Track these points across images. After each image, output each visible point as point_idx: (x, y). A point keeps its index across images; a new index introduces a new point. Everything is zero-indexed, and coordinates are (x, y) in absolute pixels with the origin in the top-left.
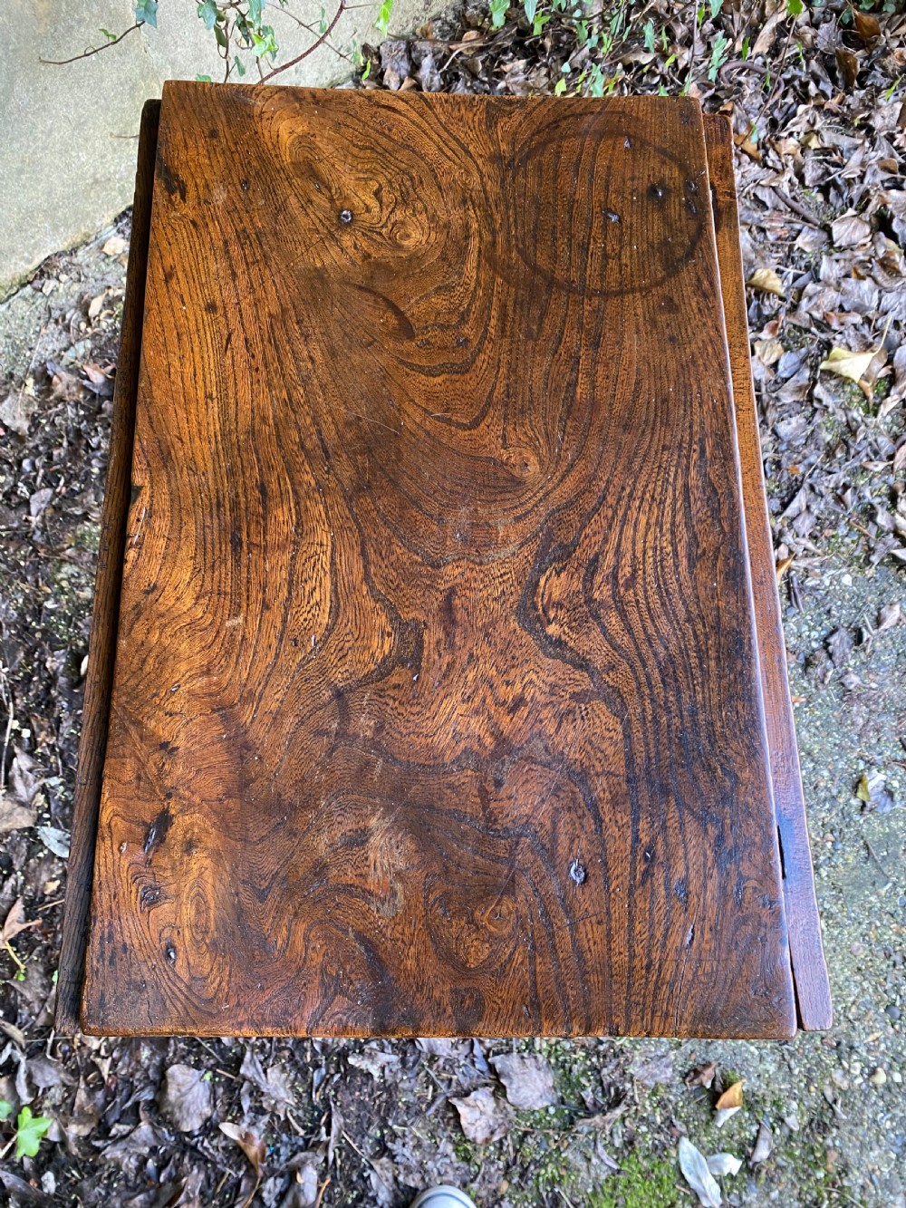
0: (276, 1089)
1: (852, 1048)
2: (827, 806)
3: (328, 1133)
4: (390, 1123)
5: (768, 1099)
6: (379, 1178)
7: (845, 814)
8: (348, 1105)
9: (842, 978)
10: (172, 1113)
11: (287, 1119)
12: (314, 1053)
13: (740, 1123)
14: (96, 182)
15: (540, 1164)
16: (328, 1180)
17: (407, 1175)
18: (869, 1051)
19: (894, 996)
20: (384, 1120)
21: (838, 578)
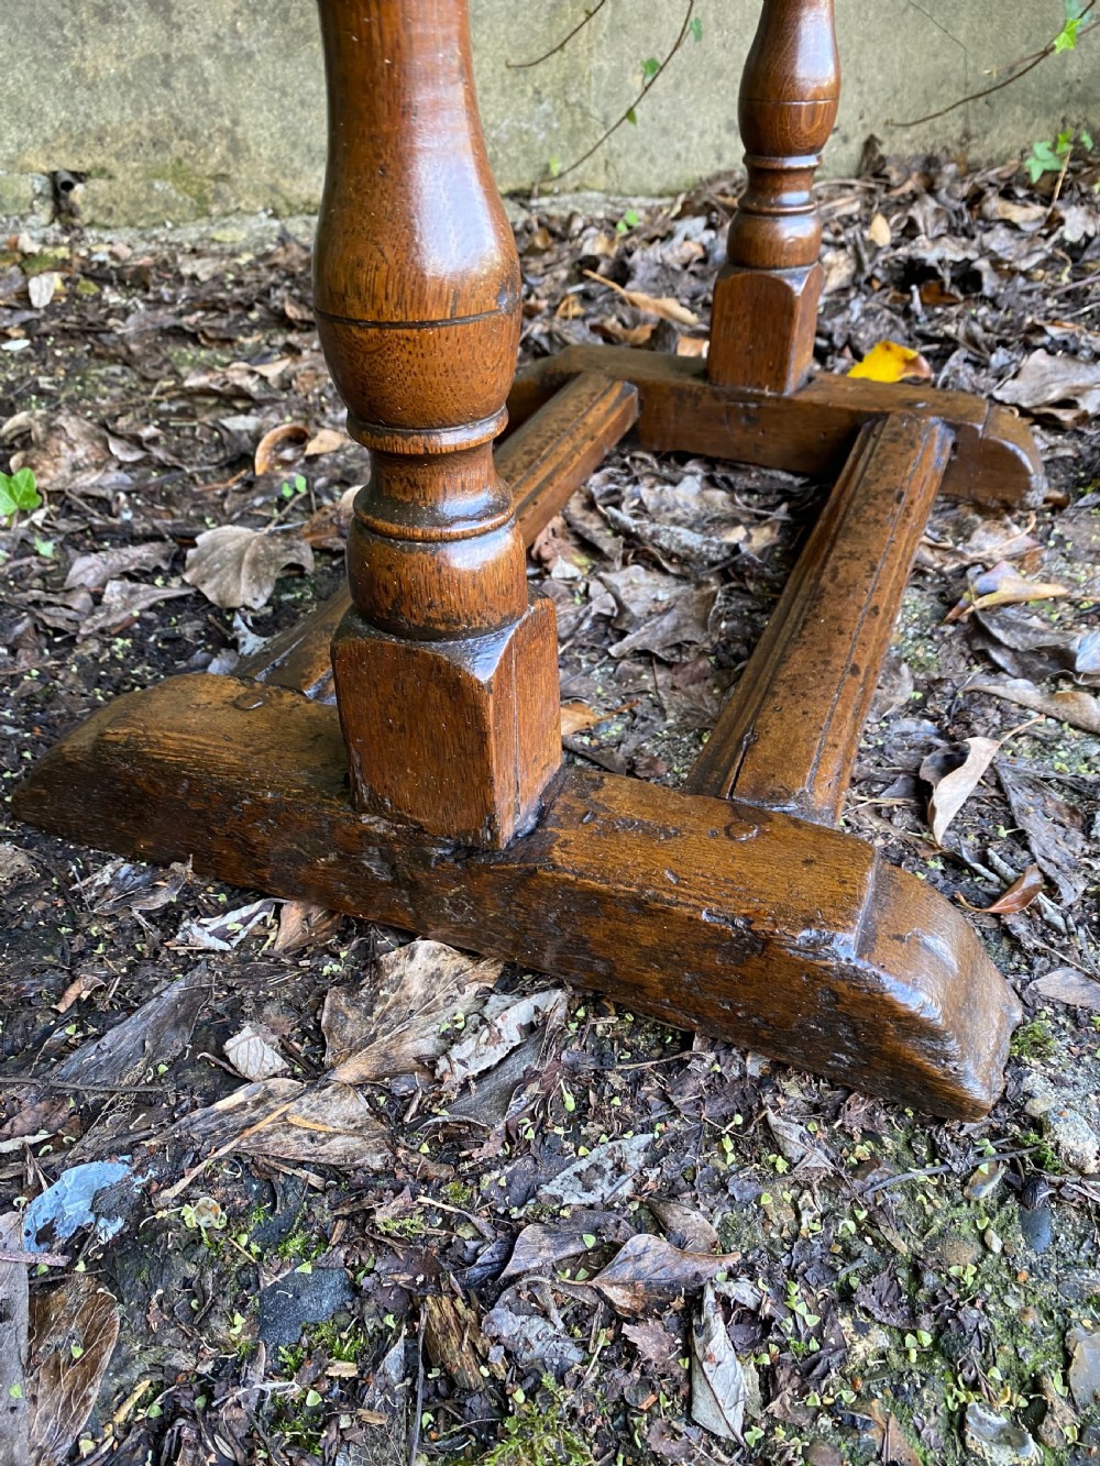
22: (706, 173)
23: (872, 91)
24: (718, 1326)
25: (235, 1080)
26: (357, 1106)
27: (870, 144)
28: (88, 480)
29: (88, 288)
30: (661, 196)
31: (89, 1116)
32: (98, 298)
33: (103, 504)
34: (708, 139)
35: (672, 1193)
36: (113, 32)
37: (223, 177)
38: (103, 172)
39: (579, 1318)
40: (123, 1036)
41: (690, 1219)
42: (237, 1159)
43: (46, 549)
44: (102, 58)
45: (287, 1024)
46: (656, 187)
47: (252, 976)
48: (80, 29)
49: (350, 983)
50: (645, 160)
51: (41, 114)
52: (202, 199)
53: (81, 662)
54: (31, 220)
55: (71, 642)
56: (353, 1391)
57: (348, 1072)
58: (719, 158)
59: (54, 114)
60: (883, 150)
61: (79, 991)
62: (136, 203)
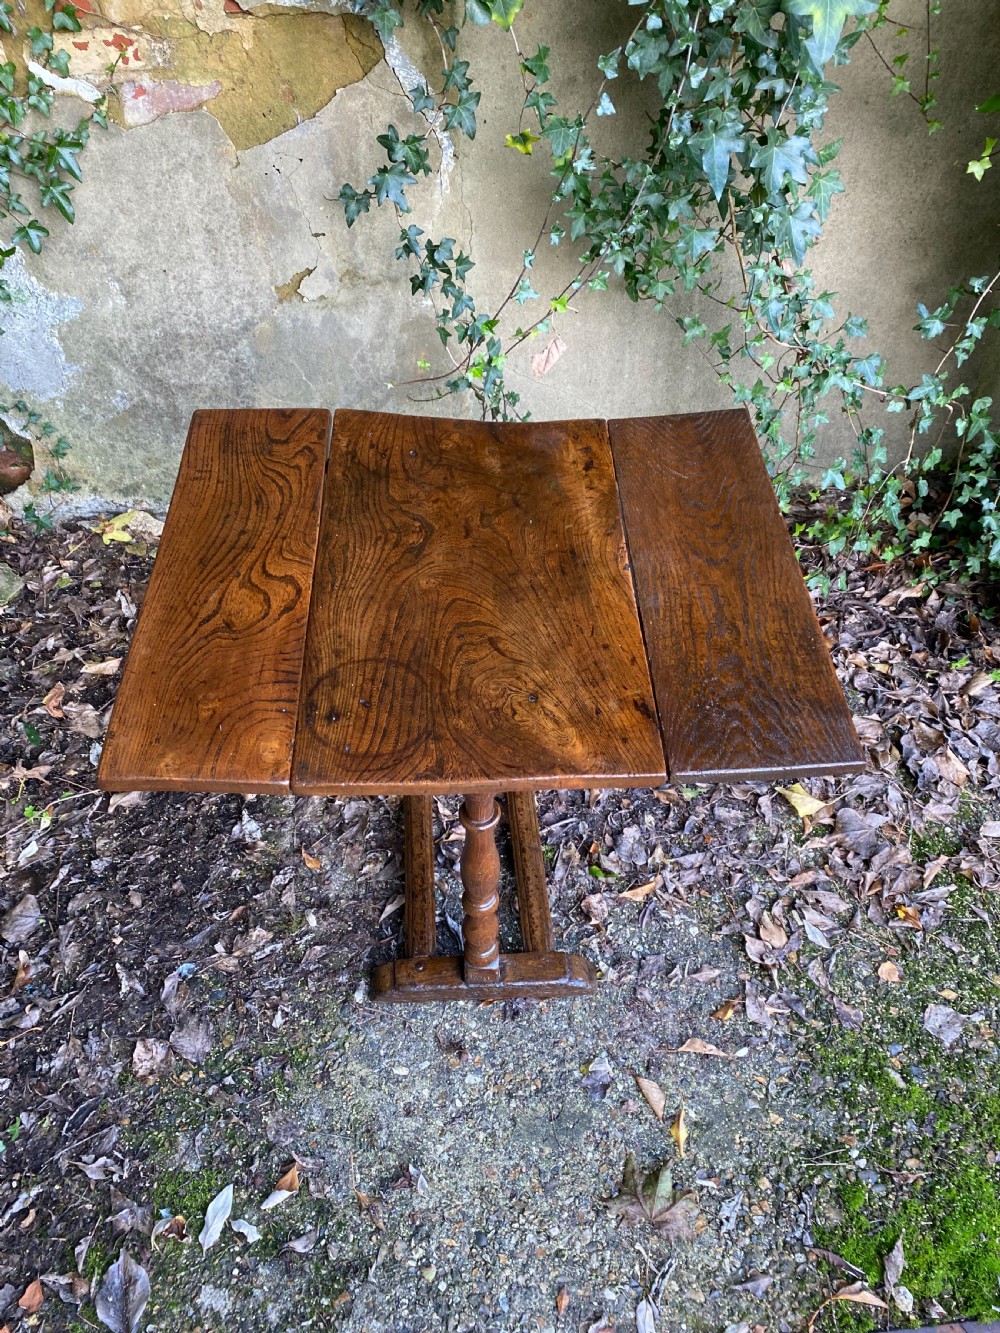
0: (67, 956)
1: (428, 1236)
2: (554, 1062)
3: (66, 1002)
4: (104, 1025)
5: (339, 1217)
6: (67, 1050)
7: (563, 1077)
8: (93, 997)
9: (464, 1184)
10: (6, 922)
11: (54, 979)
12: (105, 954)
13: (304, 1216)
15: (158, 1128)
16: (40, 1029)
17: (81, 1063)
18: (438, 1248)
19: (491, 1228)
20: (102, 1021)
21: (687, 925)
24: (280, 1012)
25: (216, 952)
26: (236, 961)
31: (189, 953)
35: (284, 989)
39: (261, 1007)
40: (197, 938)
41: (286, 995)
42: (213, 967)
45: (228, 940)
47: (224, 928)
49: (242, 933)
56: (223, 1010)
57: (236, 954)
61: (190, 925)
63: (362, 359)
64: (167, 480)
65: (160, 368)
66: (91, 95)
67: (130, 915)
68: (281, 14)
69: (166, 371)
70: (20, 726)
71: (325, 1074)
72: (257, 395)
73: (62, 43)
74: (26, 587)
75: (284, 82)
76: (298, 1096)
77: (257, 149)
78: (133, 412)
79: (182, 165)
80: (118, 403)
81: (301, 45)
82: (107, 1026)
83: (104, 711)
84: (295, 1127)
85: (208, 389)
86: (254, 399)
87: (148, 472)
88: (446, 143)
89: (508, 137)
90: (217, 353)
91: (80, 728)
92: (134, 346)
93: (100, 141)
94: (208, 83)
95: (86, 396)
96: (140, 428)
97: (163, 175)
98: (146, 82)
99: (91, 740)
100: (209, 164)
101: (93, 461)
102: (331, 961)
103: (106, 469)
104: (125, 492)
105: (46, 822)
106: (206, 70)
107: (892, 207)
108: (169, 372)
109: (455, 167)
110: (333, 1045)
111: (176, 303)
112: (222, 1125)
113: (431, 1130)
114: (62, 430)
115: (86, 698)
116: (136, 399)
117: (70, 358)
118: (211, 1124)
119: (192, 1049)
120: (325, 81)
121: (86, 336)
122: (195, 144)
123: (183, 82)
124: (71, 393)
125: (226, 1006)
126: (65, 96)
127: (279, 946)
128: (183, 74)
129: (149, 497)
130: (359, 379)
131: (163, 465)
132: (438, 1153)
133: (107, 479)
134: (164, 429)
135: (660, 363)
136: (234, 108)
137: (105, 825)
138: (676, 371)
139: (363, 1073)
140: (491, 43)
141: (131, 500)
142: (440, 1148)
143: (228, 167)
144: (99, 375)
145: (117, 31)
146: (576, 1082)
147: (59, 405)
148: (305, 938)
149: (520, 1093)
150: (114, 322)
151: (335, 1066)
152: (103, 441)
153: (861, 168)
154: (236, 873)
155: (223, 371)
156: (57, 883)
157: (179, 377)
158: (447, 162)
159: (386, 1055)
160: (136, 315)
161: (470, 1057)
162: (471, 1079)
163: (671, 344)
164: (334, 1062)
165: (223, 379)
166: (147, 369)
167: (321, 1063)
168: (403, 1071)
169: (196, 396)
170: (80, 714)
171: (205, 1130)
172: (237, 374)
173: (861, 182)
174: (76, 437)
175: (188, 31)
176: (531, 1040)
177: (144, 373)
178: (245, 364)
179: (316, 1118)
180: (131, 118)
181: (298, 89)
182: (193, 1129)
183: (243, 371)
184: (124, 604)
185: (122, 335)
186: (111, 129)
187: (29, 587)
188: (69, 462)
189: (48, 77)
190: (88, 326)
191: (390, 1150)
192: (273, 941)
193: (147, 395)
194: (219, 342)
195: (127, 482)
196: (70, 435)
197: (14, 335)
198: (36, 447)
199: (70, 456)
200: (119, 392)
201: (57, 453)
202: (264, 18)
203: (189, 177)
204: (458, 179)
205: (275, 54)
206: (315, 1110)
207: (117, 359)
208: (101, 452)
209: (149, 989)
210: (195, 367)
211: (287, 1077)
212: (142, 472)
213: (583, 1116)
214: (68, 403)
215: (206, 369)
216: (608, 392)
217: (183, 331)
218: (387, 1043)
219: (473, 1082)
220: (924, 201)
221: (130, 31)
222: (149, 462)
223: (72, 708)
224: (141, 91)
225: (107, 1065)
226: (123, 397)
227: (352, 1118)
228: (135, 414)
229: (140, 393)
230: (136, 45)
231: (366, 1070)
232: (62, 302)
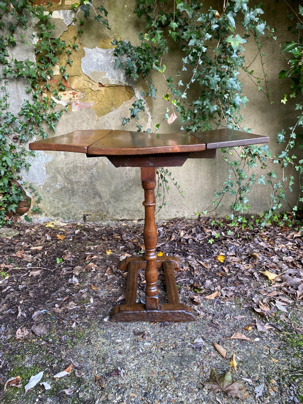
0: (2, 308)
1: (124, 392)
2: (180, 340)
5: (86, 384)
7: (184, 345)
8: (7, 318)
9: (141, 376)
13: (71, 383)
14: (138, 210)
15: (19, 354)
18: (128, 397)
19: (151, 391)
21: (231, 305)
22: (174, 218)
23: (199, 208)
24: (75, 323)
25: (55, 307)
26: (62, 310)
27: (199, 215)
28: (69, 259)
29: (83, 231)
30: (167, 220)
31: (46, 308)
32: (83, 233)
33: (69, 262)
34: (174, 213)
35: (78, 318)
36: (94, 200)
37: (106, 216)
38: (90, 215)
39: (68, 322)
40: (49, 304)
42: (53, 311)
43: (62, 266)
44: (92, 203)
45: (60, 305)
46: (166, 219)
47: (60, 302)
48: (90, 199)
49: (66, 303)
50: (164, 216)
51: (84, 208)
52: (102, 218)
53: (60, 278)
54: (81, 220)
55: (60, 276)
56: (54, 323)
57: (62, 308)
58: (176, 216)
59: (86, 208)
60: (201, 216)
61: (48, 301)
62: (94, 218)
63: (126, 174)
64: (68, 212)
65: (71, 176)
66: (64, 104)
67: (27, 298)
68: (111, 86)
69: (72, 177)
70: (7, 258)
71: (89, 341)
72: (97, 184)
73: (60, 94)
74: (20, 234)
75: (111, 101)
76: (77, 347)
77: (103, 116)
78: (61, 190)
79: (84, 121)
80: (58, 187)
81: (115, 93)
82: (9, 325)
83: (34, 256)
84: (74, 355)
85: (83, 182)
86: (95, 186)
87: (62, 209)
88: (149, 115)
89: (164, 96)
90: (87, 172)
91: (26, 260)
92: (65, 170)
93: (65, 115)
94: (93, 102)
95: (49, 184)
96: (63, 195)
97: (79, 123)
98: (78, 102)
99: (28, 262)
100: (90, 121)
101: (48, 205)
102: (97, 312)
103: (51, 208)
104: (55, 216)
105: (7, 277)
106: (93, 99)
107: (266, 131)
108: (73, 177)
109: (152, 121)
110: (93, 333)
111: (78, 157)
112: (45, 354)
113: (128, 359)
114: (41, 195)
115: (29, 254)
116: (63, 185)
117: (47, 173)
118: (40, 353)
119: (39, 332)
120: (121, 101)
121: (53, 166)
122: (88, 116)
123: (87, 102)
124: (45, 184)
125: (55, 321)
126: (59, 104)
127: (79, 307)
128: (87, 100)
129: (62, 217)
130: (125, 180)
131: (67, 207)
132: (131, 366)
133: (50, 211)
134: (69, 195)
135: (209, 175)
136: (98, 107)
137: (27, 279)
138: (214, 178)
139: (104, 341)
140: (160, 92)
141: (56, 218)
142: (132, 365)
143: (95, 121)
144: (54, 178)
145: (73, 91)
146: (189, 347)
147: (42, 187)
148: (88, 306)
149: (166, 349)
150: (61, 163)
151: (93, 339)
152: (51, 199)
153: (256, 120)
154: (68, 290)
155: (88, 177)
156: (5, 290)
157: (76, 179)
158: (150, 119)
159: (114, 336)
160: (67, 160)
161: (147, 337)
162: (146, 344)
163: (212, 169)
164: (93, 337)
165: (88, 179)
166: (67, 176)
167: (88, 338)
168: (120, 341)
169: (80, 185)
170: (26, 257)
171: (37, 355)
172: (92, 178)
173: (257, 124)
174: (44, 197)
175: (90, 90)
176: (172, 334)
177: (66, 178)
178: (94, 175)
179: (83, 353)
180: (73, 110)
181: (114, 103)
182: (33, 355)
183: (93, 177)
184: (48, 237)
185: (62, 166)
186: (68, 112)
187: (21, 233)
188: (40, 205)
189: (56, 100)
190: (54, 163)
191: (111, 364)
192: (77, 306)
193: (66, 184)
194: (88, 169)
195: (56, 212)
196: (43, 197)
197: (34, 166)
198: (32, 200)
199: (41, 203)
200: (59, 183)
201: (38, 202)
202: (107, 87)
203: (85, 124)
204: (153, 124)
205: (109, 95)
206: (82, 351)
207: (59, 173)
208: (50, 202)
209: (28, 316)
210: (80, 176)
211: (73, 341)
212: (61, 209)
213: (192, 356)
214: (44, 187)
215: (83, 176)
216: (195, 184)
217: (78, 165)
218: (114, 333)
219: (147, 345)
220: (275, 129)
221: (76, 91)
222: (63, 206)
223: (25, 255)
224: (77, 104)
225: (5, 335)
226: (59, 185)
227: (97, 354)
228: (62, 190)
229: (64, 184)
230: (77, 94)
231: (105, 340)
232: (48, 157)
